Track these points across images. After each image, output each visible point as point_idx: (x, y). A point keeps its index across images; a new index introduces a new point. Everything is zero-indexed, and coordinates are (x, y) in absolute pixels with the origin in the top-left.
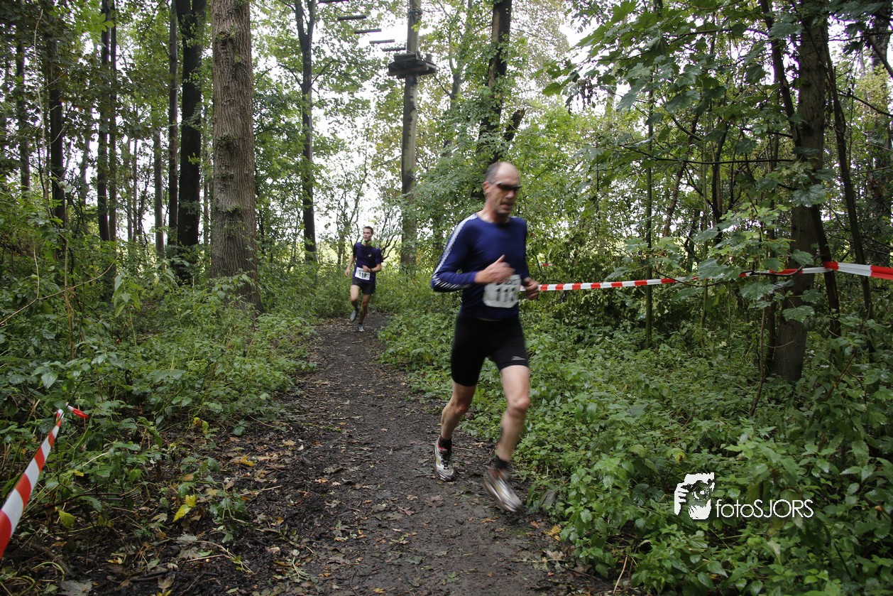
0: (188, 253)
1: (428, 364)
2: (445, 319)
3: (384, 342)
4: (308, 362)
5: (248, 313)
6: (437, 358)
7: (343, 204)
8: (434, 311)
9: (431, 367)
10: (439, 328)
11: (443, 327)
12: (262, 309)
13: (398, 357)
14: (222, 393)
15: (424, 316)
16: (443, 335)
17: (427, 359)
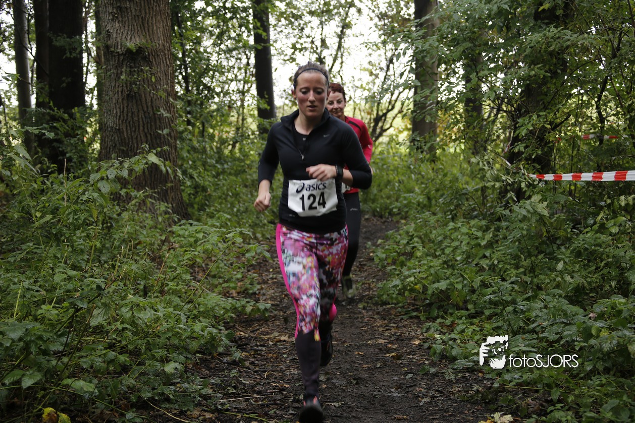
0: (65, 121)
1: (458, 308)
2: (486, 230)
3: (384, 267)
4: (257, 301)
5: (160, 219)
6: (474, 297)
7: (318, 43)
8: (468, 216)
9: (463, 312)
10: (479, 245)
11: (483, 243)
12: (184, 212)
13: (407, 293)
14: (99, 362)
15: (451, 225)
16: (485, 256)
17: (456, 298)
